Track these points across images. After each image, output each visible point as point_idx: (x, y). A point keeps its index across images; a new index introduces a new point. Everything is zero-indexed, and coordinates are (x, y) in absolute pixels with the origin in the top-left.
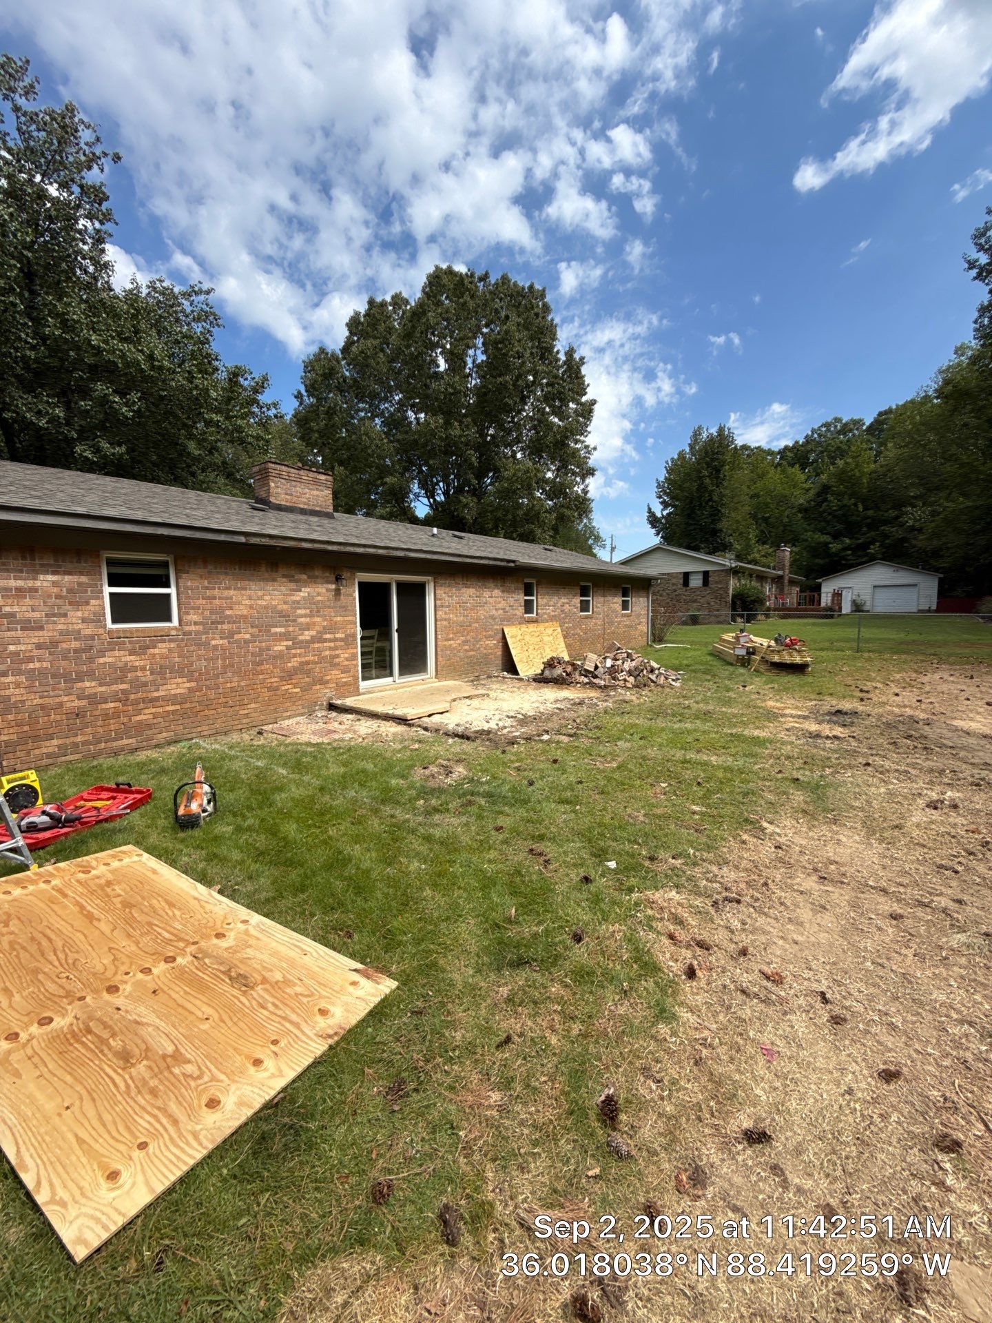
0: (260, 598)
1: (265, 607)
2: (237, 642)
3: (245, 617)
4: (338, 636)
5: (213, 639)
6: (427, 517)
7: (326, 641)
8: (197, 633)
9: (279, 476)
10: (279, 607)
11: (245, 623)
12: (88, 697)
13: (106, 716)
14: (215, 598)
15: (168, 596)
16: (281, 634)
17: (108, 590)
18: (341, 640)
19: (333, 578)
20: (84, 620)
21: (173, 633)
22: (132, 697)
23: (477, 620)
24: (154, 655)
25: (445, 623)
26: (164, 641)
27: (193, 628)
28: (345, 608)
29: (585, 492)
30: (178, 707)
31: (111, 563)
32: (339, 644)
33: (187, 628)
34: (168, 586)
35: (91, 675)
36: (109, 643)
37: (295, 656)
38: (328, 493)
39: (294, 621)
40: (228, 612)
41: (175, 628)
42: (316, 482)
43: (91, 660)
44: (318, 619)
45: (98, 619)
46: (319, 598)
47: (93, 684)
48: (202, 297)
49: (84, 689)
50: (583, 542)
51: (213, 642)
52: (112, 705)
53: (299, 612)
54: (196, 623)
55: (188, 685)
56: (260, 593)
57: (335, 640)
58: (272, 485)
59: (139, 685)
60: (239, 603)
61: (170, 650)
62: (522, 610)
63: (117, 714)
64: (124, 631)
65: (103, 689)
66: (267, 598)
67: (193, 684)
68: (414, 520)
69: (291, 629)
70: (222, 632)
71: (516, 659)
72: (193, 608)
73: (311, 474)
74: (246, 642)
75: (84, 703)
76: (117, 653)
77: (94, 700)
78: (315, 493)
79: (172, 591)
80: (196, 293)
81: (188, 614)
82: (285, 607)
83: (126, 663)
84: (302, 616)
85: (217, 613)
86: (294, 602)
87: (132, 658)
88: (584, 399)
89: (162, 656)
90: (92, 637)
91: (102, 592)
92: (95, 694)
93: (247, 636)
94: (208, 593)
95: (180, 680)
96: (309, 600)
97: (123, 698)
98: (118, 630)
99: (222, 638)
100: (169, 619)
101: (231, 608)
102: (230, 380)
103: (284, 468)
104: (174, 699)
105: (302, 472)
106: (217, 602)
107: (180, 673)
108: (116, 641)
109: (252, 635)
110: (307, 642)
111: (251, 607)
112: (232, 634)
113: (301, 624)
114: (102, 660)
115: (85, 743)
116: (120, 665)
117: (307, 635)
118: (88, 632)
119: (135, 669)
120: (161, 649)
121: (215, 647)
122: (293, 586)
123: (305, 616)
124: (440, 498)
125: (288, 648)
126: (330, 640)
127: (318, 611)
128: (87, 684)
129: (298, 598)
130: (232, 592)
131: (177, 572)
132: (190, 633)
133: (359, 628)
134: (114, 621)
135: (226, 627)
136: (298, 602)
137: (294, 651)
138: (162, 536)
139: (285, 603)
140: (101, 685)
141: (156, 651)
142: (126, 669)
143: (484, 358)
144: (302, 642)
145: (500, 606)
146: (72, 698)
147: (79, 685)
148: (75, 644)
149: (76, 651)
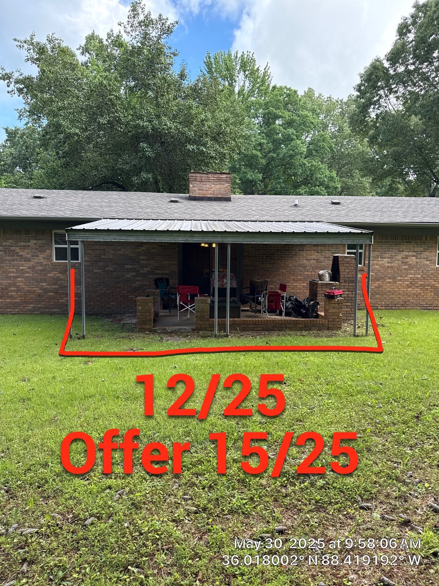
2: (107, 271)
3: (111, 259)
8: (88, 266)
11: (111, 262)
12: (43, 289)
13: (49, 298)
14: (97, 250)
15: (77, 249)
16: (130, 269)
17: (54, 246)
20: (44, 258)
21: (79, 265)
22: (60, 291)
27: (86, 263)
30: (77, 299)
31: (56, 235)
34: (78, 244)
35: (45, 280)
36: (52, 268)
41: (79, 263)
43: (46, 275)
44: (153, 262)
45: (49, 258)
47: (46, 284)
49: (42, 286)
51: (95, 270)
52: (52, 294)
53: (141, 257)
61: (76, 273)
63: (53, 298)
64: (60, 263)
65: (49, 287)
69: (136, 266)
70: (100, 266)
72: (88, 254)
75: (42, 291)
76: (55, 272)
77: (46, 291)
79: (79, 246)
81: (86, 257)
83: (58, 277)
84: (143, 260)
85: (97, 257)
87: (60, 275)
90: (46, 265)
91: (51, 246)
92: (46, 289)
93: (112, 269)
94: (94, 247)
95: (79, 287)
96: (148, 252)
97: (56, 291)
98: (57, 263)
99: (99, 269)
100: (77, 259)
101: (104, 255)
106: (97, 252)
108: (55, 267)
109: (114, 268)
110: (146, 274)
111: (114, 254)
112: (104, 267)
113: (142, 264)
114: (49, 275)
115: (42, 308)
116: (55, 277)
118: (45, 263)
119: (61, 280)
121: (96, 273)
123: (145, 260)
125: (133, 276)
126: (160, 274)
127: (152, 258)
128: (44, 284)
130: (105, 247)
134: (56, 259)
135: (101, 264)
139: (133, 253)
140: (48, 285)
142: (58, 279)
144: (142, 273)
146: (38, 289)
147: (41, 284)
148: (40, 268)
149: (41, 270)
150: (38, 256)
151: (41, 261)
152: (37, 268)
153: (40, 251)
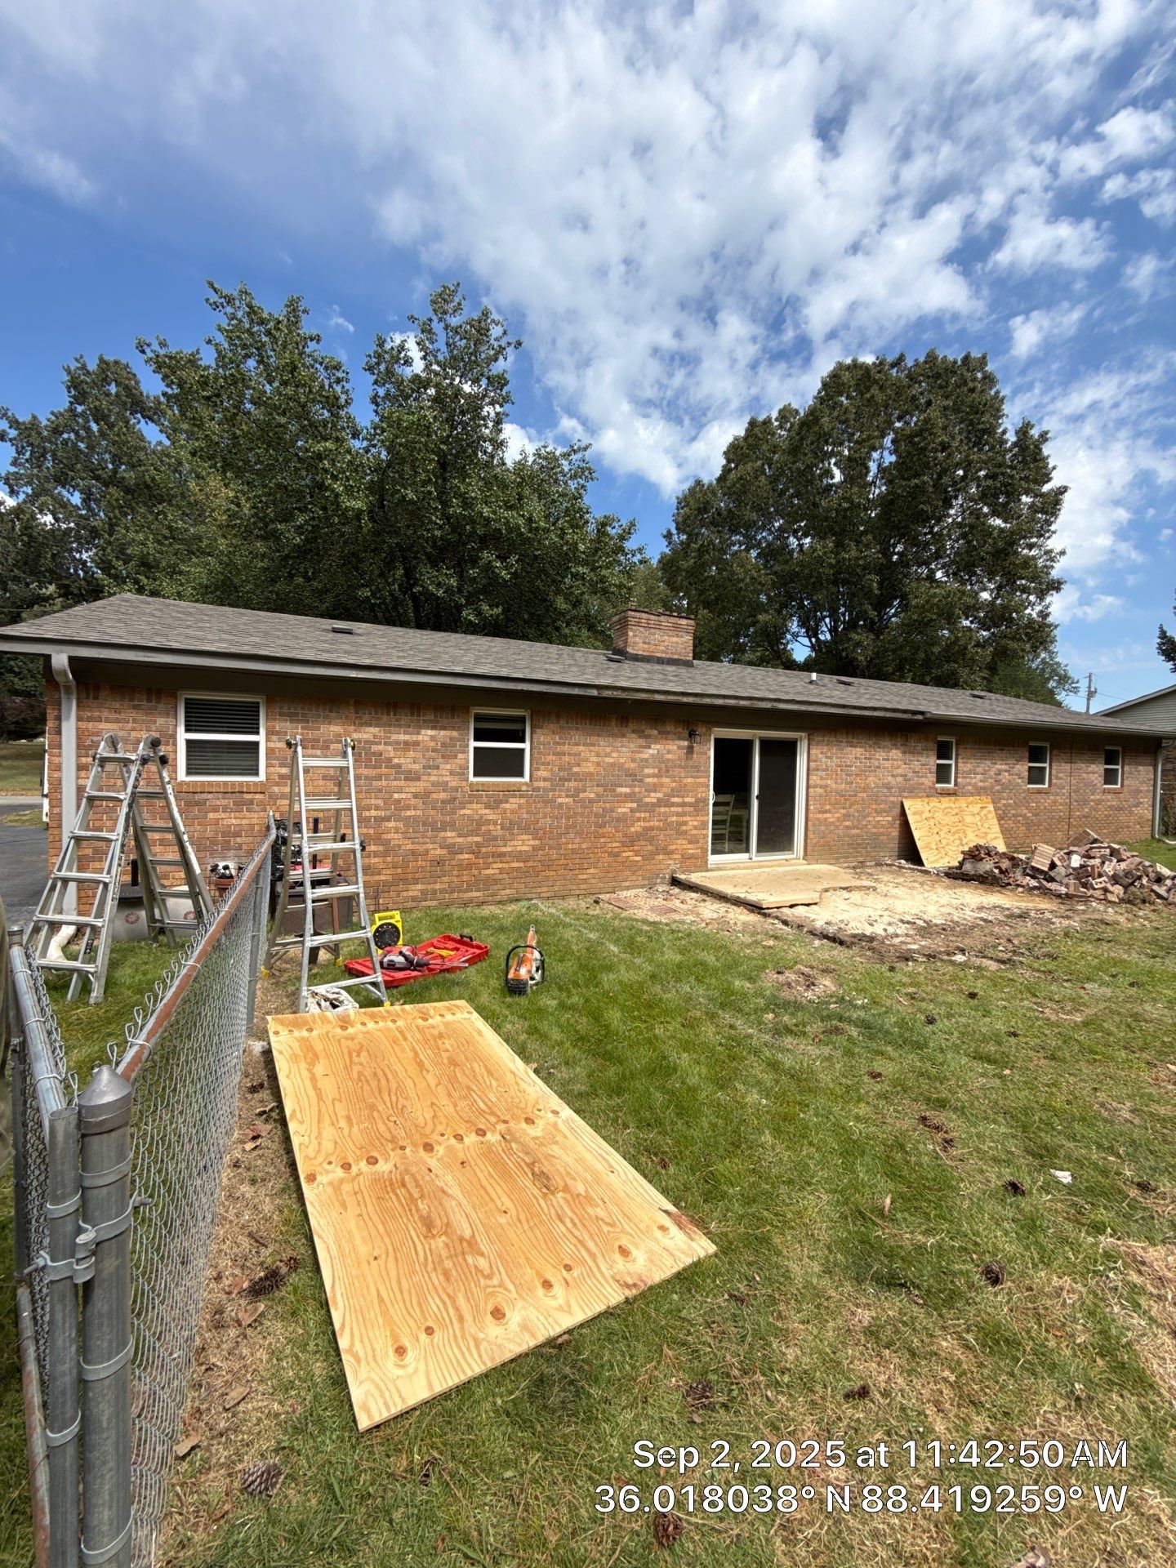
0: (608, 755)
1: (613, 765)
2: (582, 801)
3: (591, 774)
4: (686, 800)
5: (560, 796)
6: (808, 661)
7: (673, 805)
8: (545, 789)
9: (638, 624)
10: (627, 766)
11: (591, 780)
12: (448, 847)
13: (461, 867)
14: (564, 754)
15: (522, 751)
16: (626, 795)
17: (473, 744)
18: (690, 805)
19: (686, 733)
20: (452, 773)
21: (524, 788)
22: (484, 850)
23: (864, 790)
24: (505, 810)
25: (820, 791)
26: (515, 796)
27: (542, 784)
28: (696, 768)
29: (1044, 615)
30: (522, 865)
31: (478, 718)
32: (687, 809)
33: (536, 784)
34: (523, 741)
35: (451, 826)
36: (470, 796)
37: (639, 819)
38: (688, 639)
39: (641, 781)
40: (575, 769)
41: (526, 784)
42: (676, 627)
43: (453, 811)
44: (666, 780)
45: (462, 774)
46: (669, 756)
47: (454, 834)
48: (579, 456)
49: (445, 838)
50: (1040, 687)
51: (560, 800)
52: (467, 856)
53: (646, 771)
54: (545, 780)
55: (532, 843)
56: (608, 750)
57: (683, 805)
58: (631, 634)
59: (491, 839)
60: (587, 760)
61: (520, 807)
62: (932, 777)
63: (470, 866)
64: (483, 784)
65: (460, 840)
66: (614, 755)
67: (537, 842)
68: (790, 665)
69: (637, 790)
70: (568, 790)
71: (919, 844)
72: (543, 764)
73: (672, 620)
74: (591, 801)
75: (444, 852)
76: (474, 806)
77: (453, 850)
78: (675, 639)
79: (526, 746)
80: (575, 452)
81: (538, 769)
82: (633, 765)
83: (482, 816)
84: (649, 776)
85: (565, 770)
86: (642, 760)
87: (487, 811)
88: (1046, 488)
89: (513, 812)
90: (456, 789)
91: (468, 746)
92: (454, 844)
93: (592, 795)
94: (559, 748)
95: (525, 837)
96: (659, 759)
97: (475, 851)
98: (478, 783)
99: (567, 796)
100: (521, 775)
101: (579, 765)
102: (598, 530)
103: (644, 616)
104: (519, 856)
105: (662, 618)
106: (566, 758)
107: (526, 829)
108: (476, 792)
109: (596, 794)
110: (653, 805)
111: (598, 764)
112: (578, 791)
113: (648, 784)
114: (462, 812)
115: (442, 891)
116: (476, 817)
117: (653, 797)
118: (454, 784)
119: (488, 822)
120: (513, 804)
121: (561, 806)
122: (642, 742)
123: (653, 776)
124: (825, 636)
125: (632, 810)
126: (678, 805)
127: (667, 771)
128: (449, 834)
129: (645, 756)
130: (581, 748)
131: (533, 727)
132: (538, 789)
133: (712, 792)
134: (476, 774)
135: (572, 784)
136: (646, 760)
137: (638, 815)
138: (522, 691)
139: (633, 760)
140: (459, 836)
141: (507, 806)
142: (482, 822)
143: (893, 458)
144: (647, 804)
145: (900, 771)
146: (436, 846)
147: (442, 834)
148: (443, 796)
149: (443, 802)
150: (437, 768)
151: (445, 779)
152: (434, 796)
153: (443, 757)
